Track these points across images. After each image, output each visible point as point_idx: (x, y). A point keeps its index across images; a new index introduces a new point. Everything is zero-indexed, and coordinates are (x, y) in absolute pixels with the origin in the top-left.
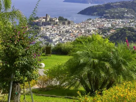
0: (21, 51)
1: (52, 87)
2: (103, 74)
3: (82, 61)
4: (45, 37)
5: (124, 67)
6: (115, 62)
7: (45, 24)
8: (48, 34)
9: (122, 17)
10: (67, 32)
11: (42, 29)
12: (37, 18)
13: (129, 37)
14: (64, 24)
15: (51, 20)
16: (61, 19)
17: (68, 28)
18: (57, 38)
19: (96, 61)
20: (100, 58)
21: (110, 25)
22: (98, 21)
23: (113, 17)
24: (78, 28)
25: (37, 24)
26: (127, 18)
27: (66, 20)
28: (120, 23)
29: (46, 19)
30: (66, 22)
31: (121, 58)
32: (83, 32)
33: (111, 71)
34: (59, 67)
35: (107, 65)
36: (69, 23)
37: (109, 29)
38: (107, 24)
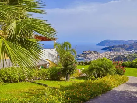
0: (69, 63)
1: (83, 76)
2: (101, 72)
3: (93, 67)
4: (89, 59)
5: (109, 70)
6: (106, 68)
7: (88, 54)
8: (90, 57)
9: (119, 51)
10: (97, 57)
11: (88, 55)
12: (86, 51)
13: (122, 59)
14: (96, 53)
15: (91, 52)
16: (94, 52)
17: (97, 55)
18: (93, 59)
19: (99, 67)
20: (100, 66)
21: (114, 54)
22: (109, 52)
23: (115, 51)
24: (101, 55)
25: (86, 54)
26: (121, 51)
27: (97, 52)
28: (118, 53)
29: (89, 52)
30: (97, 53)
31: (108, 66)
32: (103, 56)
33: (104, 71)
34: (86, 69)
35: (103, 69)
36: (98, 53)
37: (114, 56)
38: (113, 54)
